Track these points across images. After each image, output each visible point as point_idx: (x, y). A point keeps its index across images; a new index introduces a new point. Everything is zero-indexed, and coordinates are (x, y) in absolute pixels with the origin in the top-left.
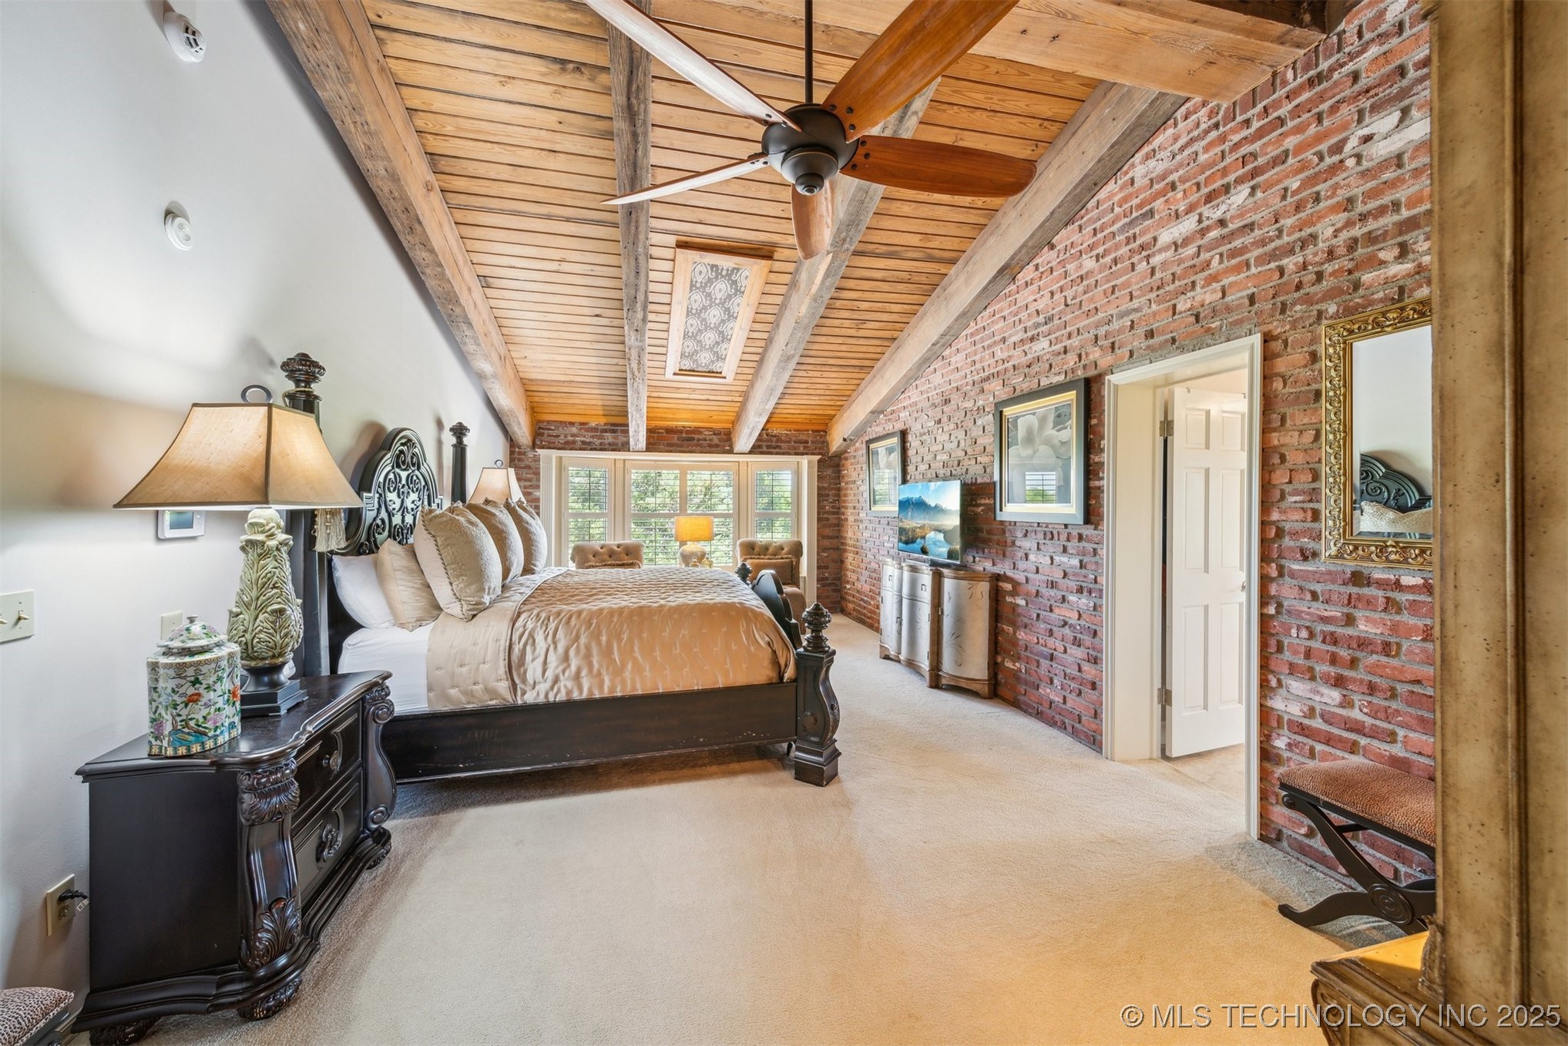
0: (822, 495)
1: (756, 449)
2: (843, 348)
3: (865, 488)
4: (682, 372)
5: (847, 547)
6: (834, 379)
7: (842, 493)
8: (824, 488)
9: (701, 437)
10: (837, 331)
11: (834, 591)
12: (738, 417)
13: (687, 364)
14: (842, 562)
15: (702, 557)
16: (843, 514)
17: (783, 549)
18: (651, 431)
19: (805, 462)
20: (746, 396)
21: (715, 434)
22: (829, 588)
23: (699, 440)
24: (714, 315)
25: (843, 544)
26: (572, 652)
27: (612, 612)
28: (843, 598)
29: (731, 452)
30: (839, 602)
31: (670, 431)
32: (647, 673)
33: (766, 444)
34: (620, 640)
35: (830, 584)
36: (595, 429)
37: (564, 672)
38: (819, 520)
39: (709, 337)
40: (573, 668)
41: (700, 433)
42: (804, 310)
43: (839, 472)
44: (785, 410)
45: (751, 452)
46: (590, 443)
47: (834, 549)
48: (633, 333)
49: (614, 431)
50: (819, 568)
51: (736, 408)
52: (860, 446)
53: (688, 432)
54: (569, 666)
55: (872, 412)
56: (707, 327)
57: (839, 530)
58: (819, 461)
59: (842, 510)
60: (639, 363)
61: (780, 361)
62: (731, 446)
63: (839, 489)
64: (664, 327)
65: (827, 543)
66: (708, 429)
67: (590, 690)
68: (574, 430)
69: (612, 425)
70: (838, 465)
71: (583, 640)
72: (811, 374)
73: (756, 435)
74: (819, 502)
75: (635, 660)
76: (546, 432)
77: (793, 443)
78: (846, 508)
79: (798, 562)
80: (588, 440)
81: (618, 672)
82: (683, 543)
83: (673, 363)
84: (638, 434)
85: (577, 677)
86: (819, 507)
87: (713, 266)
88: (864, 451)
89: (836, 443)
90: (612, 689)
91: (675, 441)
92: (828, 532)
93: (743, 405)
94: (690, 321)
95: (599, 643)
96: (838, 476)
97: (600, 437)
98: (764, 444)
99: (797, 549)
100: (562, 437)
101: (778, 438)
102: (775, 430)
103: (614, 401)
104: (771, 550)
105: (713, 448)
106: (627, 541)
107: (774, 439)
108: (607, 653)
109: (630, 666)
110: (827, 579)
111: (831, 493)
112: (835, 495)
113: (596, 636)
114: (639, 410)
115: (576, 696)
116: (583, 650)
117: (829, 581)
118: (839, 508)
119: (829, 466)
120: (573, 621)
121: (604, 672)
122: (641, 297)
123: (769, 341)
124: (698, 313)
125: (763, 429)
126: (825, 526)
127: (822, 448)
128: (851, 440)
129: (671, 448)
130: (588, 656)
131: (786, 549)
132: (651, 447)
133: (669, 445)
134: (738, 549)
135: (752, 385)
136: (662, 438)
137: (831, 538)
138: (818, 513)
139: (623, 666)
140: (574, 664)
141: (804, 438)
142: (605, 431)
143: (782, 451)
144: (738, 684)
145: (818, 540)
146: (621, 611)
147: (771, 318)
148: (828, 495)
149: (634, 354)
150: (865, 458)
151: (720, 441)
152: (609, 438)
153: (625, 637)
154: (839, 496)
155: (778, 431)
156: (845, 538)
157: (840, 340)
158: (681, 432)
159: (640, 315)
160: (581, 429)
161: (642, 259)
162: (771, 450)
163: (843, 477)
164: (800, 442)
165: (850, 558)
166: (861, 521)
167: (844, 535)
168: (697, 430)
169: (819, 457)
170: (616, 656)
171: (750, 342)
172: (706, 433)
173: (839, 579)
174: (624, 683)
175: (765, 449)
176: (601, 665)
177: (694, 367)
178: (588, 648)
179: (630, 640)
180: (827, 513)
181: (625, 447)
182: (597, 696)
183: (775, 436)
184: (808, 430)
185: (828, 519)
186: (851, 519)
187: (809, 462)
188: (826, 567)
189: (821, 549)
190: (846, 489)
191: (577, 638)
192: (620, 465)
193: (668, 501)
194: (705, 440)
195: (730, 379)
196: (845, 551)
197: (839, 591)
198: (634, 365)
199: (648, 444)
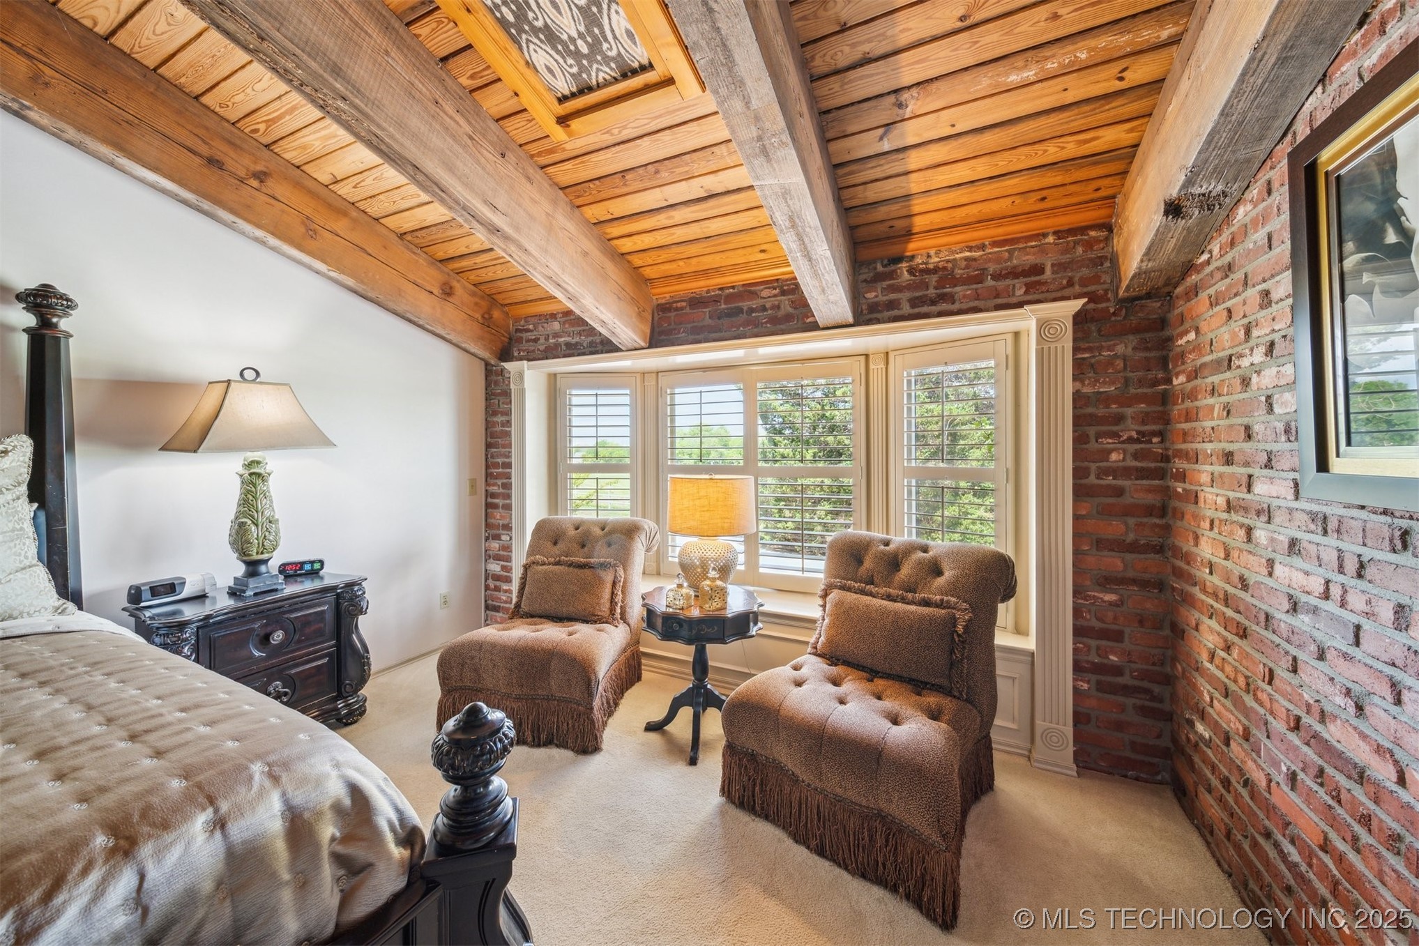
3: (1283, 374)
5: (1196, 591)
7: (1177, 409)
8: (1101, 401)
9: (754, 304)
16: (1182, 476)
17: (939, 573)
19: (1031, 324)
21: (783, 293)
22: (1130, 702)
23: (751, 310)
25: (1179, 574)
29: (815, 325)
30: (1166, 754)
33: (911, 295)
35: (1127, 690)
38: (1080, 492)
41: (754, 295)
45: (865, 320)
47: (1144, 584)
50: (1083, 632)
53: (729, 298)
57: (1167, 528)
58: (1080, 319)
59: (1180, 464)
62: (811, 310)
63: (1165, 399)
68: (556, 326)
70: (1162, 323)
76: (525, 335)
77: (990, 282)
78: (1195, 458)
91: (704, 321)
96: (1160, 355)
98: (905, 296)
99: (993, 577)
100: (542, 341)
101: (945, 274)
102: (936, 254)
105: (778, 323)
107: (933, 279)
110: (1117, 671)
111: (1129, 411)
112: (1145, 418)
117: (1125, 680)
118: (1166, 459)
119: (1122, 333)
126: (1105, 512)
127: (1096, 279)
128: (1207, 203)
131: (948, 574)
136: (683, 316)
138: (1079, 473)
141: (1030, 259)
143: (956, 306)
145: (1077, 552)
148: (1119, 419)
154: (1163, 418)
155: (945, 255)
156: (1188, 558)
158: (716, 300)
160: (564, 323)
162: (925, 309)
163: (1182, 355)
164: (1014, 274)
166: (1267, 513)
167: (1187, 546)
169: (1076, 305)
172: (765, 293)
180: (1115, 472)
183: (936, 270)
184: (1045, 235)
185: (1120, 492)
186: (1212, 498)
187: (1045, 325)
189: (1092, 580)
190: (1192, 395)
192: (649, 382)
194: (764, 309)
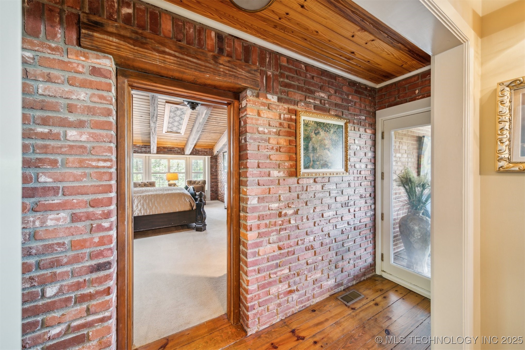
0: (212, 167)
1: (192, 154)
2: (215, 128)
3: (223, 165)
4: (168, 132)
6: (214, 136)
8: (212, 165)
9: (174, 150)
10: (212, 124)
11: (216, 194)
12: (186, 145)
13: (169, 130)
14: (218, 186)
15: (175, 185)
18: (158, 148)
19: (207, 157)
20: (188, 139)
21: (179, 149)
23: (174, 151)
24: (177, 119)
26: (139, 205)
27: (149, 195)
28: (218, 196)
29: (184, 154)
31: (164, 148)
32: (159, 209)
33: (195, 152)
34: (151, 201)
35: (214, 192)
36: (139, 147)
37: (137, 209)
38: (211, 174)
39: (176, 124)
40: (139, 208)
41: (174, 149)
42: (201, 121)
43: (217, 160)
44: (199, 143)
45: (190, 155)
46: (137, 151)
47: (215, 182)
48: (153, 124)
49: (145, 148)
50: (211, 187)
51: (185, 142)
52: (222, 153)
53: (170, 148)
54: (138, 208)
55: (224, 145)
56: (174, 126)
57: (217, 177)
58: (211, 157)
60: (155, 130)
61: (196, 132)
62: (184, 153)
63: (217, 165)
64: (162, 120)
65: (213, 180)
66: (177, 147)
67: (144, 213)
69: (145, 145)
70: (216, 159)
71: (142, 202)
72: (206, 134)
73: (191, 150)
74: (211, 169)
75: (155, 206)
77: (203, 152)
78: (219, 171)
79: (204, 186)
80: (136, 150)
81: (151, 209)
82: (169, 181)
83: (165, 129)
84: (154, 148)
85: (140, 210)
86: (211, 170)
87: (176, 108)
88: (222, 155)
89: (215, 153)
90: (150, 212)
91: (166, 151)
92: (214, 177)
93: (187, 141)
94: (170, 119)
95: (146, 202)
96: (216, 162)
97: (140, 149)
98: (194, 152)
99: (204, 182)
101: (199, 151)
102: (197, 148)
103: (146, 138)
104: (196, 183)
105: (178, 153)
106: (150, 181)
107: (197, 151)
108: (148, 204)
109: (154, 207)
110: (213, 190)
111: (214, 166)
113: (145, 200)
114: (154, 142)
115: (140, 215)
116: (142, 204)
118: (217, 171)
119: (214, 159)
120: (139, 198)
121: (147, 209)
122: (155, 115)
123: (193, 126)
124: (172, 118)
125: (194, 148)
126: (213, 176)
127: (211, 154)
128: (219, 152)
129: (165, 153)
130: (143, 205)
131: (201, 182)
132: (158, 152)
133: (164, 152)
134: (186, 182)
135: (189, 136)
136: (162, 150)
137: (215, 179)
138: (211, 172)
139: (153, 207)
140: (139, 207)
142: (143, 147)
143: (200, 154)
144: (182, 210)
145: (211, 180)
146: (151, 195)
147: (194, 120)
149: (153, 128)
150: (222, 157)
151: (181, 151)
152: (144, 149)
153: (153, 201)
154: (217, 167)
155: (199, 149)
156: (218, 179)
157: (214, 126)
158: (168, 148)
159: (155, 119)
161: (156, 107)
162: (196, 154)
163: (218, 162)
164: (205, 152)
165: (219, 184)
166: (222, 174)
168: (173, 148)
169: (211, 156)
170: (151, 205)
171: (188, 126)
172: (176, 149)
173: (217, 190)
174: (153, 212)
175: (194, 154)
176: (147, 207)
177: (172, 131)
178: (143, 203)
179: (154, 201)
181: (149, 152)
182: (146, 214)
184: (207, 149)
186: (220, 173)
187: (208, 158)
188: (213, 187)
189: (211, 182)
191: (140, 201)
192: (147, 158)
193: (164, 169)
194: (176, 151)
195: (183, 134)
196: (218, 182)
197: (217, 194)
198: (153, 131)
199: (157, 151)
